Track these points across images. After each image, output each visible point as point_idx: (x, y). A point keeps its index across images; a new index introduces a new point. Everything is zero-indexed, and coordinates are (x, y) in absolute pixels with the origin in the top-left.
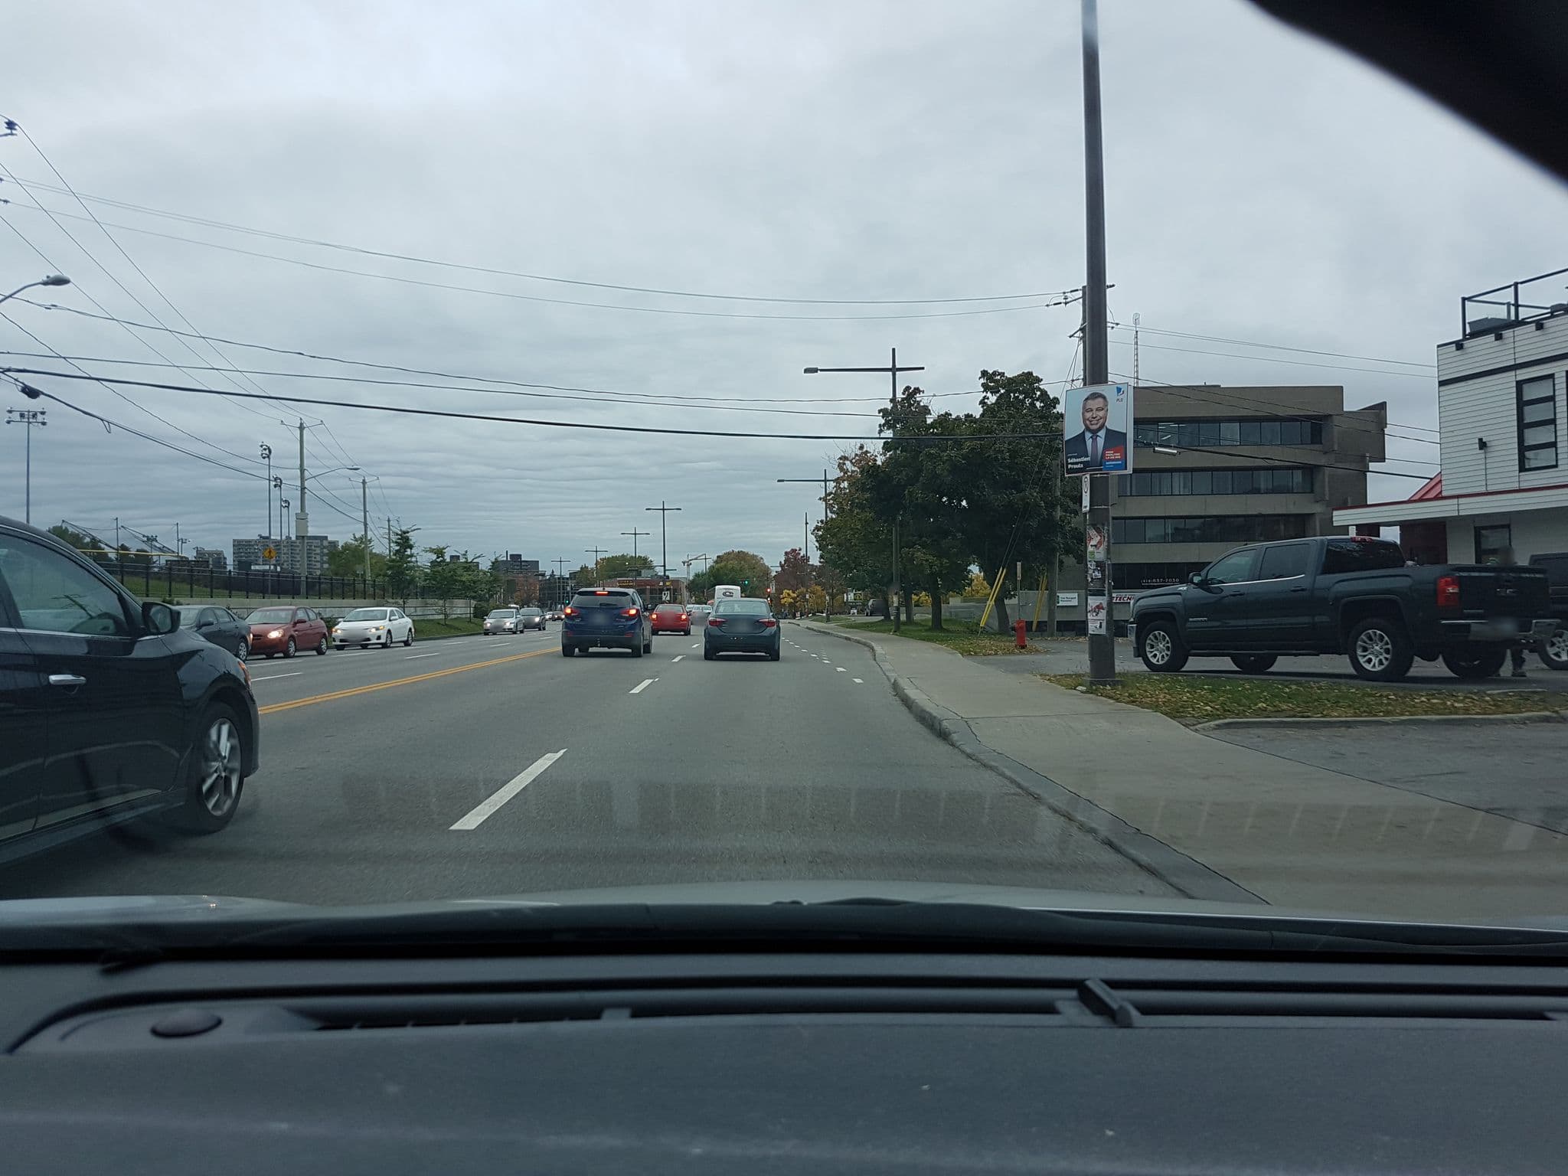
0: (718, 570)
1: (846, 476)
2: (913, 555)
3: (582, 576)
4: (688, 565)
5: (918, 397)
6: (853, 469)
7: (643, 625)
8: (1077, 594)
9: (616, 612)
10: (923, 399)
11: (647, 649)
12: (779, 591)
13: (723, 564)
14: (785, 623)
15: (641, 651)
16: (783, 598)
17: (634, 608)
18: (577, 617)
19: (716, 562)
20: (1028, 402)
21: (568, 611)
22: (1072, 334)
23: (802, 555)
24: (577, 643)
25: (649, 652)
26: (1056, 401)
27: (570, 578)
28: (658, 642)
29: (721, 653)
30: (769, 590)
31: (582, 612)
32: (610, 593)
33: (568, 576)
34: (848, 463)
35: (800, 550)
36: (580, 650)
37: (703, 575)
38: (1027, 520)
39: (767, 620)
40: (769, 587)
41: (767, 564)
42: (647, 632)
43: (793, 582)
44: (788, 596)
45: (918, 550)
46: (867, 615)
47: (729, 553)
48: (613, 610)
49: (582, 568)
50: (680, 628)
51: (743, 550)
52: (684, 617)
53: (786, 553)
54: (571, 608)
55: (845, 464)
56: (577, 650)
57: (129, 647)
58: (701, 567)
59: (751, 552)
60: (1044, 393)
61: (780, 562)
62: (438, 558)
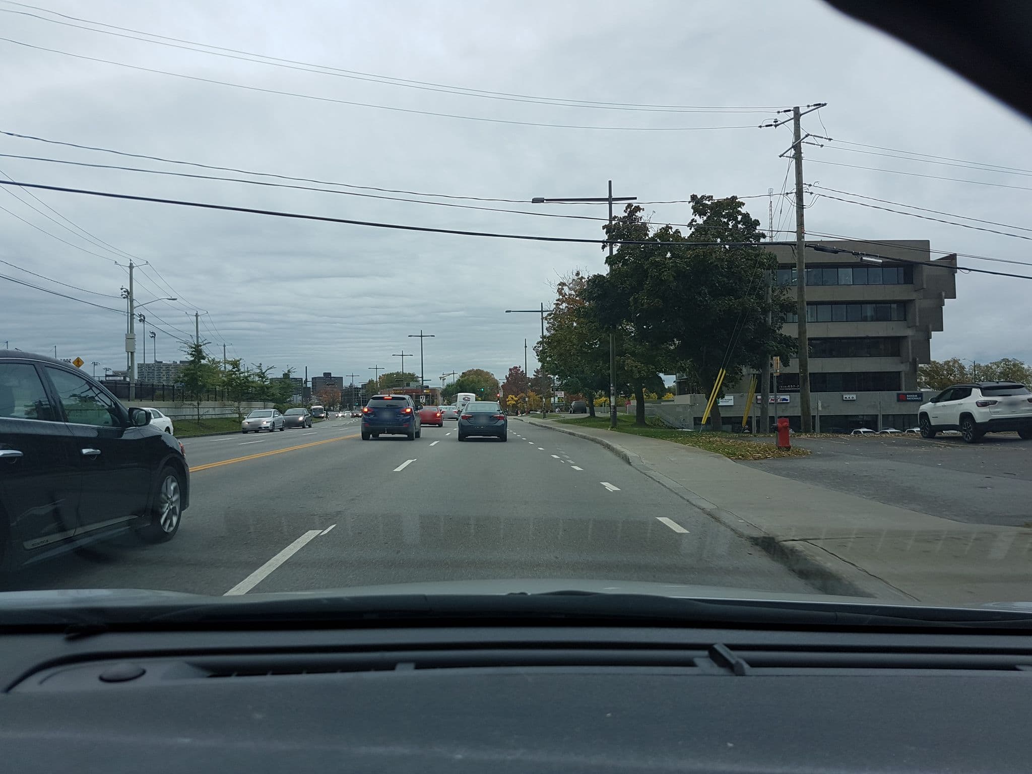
0: (463, 382)
1: (563, 298)
2: (624, 362)
3: (370, 387)
4: (443, 380)
5: (638, 214)
6: (570, 292)
7: (415, 419)
8: (733, 397)
9: (397, 410)
10: (643, 216)
11: (418, 435)
12: (505, 396)
13: (466, 378)
14: (511, 419)
15: (413, 436)
16: (509, 401)
17: (409, 408)
18: (372, 414)
19: (462, 377)
20: (731, 225)
21: (366, 410)
22: (782, 153)
23: (521, 370)
24: (371, 432)
25: (419, 437)
26: (757, 223)
27: (362, 388)
28: (425, 431)
29: (469, 437)
30: (498, 395)
31: (375, 411)
32: (393, 398)
33: (361, 387)
34: (566, 288)
35: (520, 367)
36: (373, 436)
37: (452, 385)
38: (745, 324)
39: (499, 415)
40: (498, 393)
41: (496, 378)
42: (417, 424)
43: (515, 389)
44: (511, 400)
45: (629, 358)
46: (571, 413)
47: (470, 371)
48: (395, 409)
49: (370, 381)
50: (435, 422)
51: (480, 369)
52: (438, 415)
53: (510, 370)
54: (367, 408)
55: (563, 289)
56: (371, 436)
57: (121, 433)
58: (451, 380)
59: (485, 370)
60: (746, 216)
61: (506, 376)
62: (234, 368)
